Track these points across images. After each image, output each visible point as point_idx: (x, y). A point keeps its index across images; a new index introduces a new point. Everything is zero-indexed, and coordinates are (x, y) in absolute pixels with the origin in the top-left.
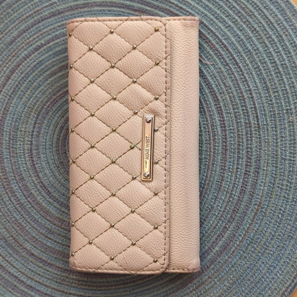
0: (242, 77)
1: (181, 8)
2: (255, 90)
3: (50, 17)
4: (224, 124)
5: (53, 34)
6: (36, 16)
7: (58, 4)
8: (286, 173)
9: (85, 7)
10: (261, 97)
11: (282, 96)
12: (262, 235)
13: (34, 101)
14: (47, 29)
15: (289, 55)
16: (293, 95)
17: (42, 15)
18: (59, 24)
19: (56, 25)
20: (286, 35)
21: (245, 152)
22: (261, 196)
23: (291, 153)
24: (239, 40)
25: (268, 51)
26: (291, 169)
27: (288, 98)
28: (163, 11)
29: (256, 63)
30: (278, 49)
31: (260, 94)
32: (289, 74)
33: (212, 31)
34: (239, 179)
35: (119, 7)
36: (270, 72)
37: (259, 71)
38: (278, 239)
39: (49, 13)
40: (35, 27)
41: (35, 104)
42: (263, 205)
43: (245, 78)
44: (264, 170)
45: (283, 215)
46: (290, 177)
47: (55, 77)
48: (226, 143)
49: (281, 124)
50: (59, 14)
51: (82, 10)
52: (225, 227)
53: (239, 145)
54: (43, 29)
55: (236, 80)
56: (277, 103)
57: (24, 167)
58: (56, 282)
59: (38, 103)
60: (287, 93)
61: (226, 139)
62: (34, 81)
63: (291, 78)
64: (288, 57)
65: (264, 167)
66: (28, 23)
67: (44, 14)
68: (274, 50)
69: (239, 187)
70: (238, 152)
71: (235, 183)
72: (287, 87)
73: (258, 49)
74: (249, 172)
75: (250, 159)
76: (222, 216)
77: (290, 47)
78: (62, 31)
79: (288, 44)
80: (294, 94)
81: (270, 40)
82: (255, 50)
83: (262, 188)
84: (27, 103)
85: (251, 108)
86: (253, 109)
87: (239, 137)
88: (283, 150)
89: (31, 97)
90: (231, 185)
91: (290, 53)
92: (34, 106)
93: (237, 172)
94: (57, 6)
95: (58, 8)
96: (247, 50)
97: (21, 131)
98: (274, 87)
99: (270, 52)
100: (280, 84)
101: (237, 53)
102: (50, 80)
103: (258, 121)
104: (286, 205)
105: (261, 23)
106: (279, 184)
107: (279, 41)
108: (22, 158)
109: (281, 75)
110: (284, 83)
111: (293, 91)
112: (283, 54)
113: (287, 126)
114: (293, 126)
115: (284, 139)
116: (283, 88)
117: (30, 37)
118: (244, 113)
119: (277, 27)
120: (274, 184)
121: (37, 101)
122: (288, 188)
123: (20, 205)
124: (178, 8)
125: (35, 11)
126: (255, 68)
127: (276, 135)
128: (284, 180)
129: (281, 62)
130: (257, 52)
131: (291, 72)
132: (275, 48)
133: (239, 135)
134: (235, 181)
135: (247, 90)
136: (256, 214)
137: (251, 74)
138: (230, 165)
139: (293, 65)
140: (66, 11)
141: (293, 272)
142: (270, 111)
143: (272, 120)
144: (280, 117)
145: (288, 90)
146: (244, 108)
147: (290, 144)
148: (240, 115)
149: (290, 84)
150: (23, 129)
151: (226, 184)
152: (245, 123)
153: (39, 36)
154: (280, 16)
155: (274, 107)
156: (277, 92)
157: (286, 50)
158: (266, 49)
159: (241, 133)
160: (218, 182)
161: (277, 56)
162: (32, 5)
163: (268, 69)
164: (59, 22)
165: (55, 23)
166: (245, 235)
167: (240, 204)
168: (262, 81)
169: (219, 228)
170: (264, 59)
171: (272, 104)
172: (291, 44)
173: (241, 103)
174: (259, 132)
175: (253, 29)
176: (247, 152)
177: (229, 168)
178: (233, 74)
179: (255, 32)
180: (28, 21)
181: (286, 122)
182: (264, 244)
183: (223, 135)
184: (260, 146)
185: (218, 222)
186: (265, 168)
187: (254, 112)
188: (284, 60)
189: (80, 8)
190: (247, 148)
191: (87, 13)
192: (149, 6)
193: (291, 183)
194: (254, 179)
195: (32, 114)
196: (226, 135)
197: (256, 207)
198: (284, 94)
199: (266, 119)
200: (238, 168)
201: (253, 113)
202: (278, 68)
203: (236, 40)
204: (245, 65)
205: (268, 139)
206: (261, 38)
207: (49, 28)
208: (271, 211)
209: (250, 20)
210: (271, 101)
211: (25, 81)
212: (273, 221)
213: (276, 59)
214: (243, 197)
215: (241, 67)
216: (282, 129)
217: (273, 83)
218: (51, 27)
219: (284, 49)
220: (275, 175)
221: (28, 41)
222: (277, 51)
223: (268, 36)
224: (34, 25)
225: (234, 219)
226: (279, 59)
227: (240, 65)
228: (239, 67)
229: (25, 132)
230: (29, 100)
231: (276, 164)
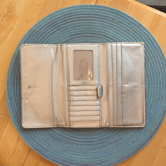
7: (62, 40)
8: (152, 79)
12: (149, 101)
20: (142, 35)
23: (152, 72)
26: (154, 78)
30: (140, 40)
33: (117, 38)
35: (84, 37)
38: (155, 101)
45: (154, 93)
46: (154, 80)
79: (143, 38)
80: (149, 53)
81: (137, 37)
88: (149, 72)
91: (144, 40)
105: (133, 33)
107: (140, 37)
114: (151, 64)
115: (149, 69)
119: (138, 33)
120: (149, 84)
122: (154, 84)
128: (152, 82)
141: (162, 111)
147: (151, 70)
154: (138, 29)
179: (131, 36)
181: (148, 63)
182: (151, 104)
189: (71, 40)
193: (155, 82)
206: (134, 37)
208: (150, 93)
209: (129, 32)
212: (152, 96)
216: (148, 65)
220: (149, 81)
231: (149, 77)
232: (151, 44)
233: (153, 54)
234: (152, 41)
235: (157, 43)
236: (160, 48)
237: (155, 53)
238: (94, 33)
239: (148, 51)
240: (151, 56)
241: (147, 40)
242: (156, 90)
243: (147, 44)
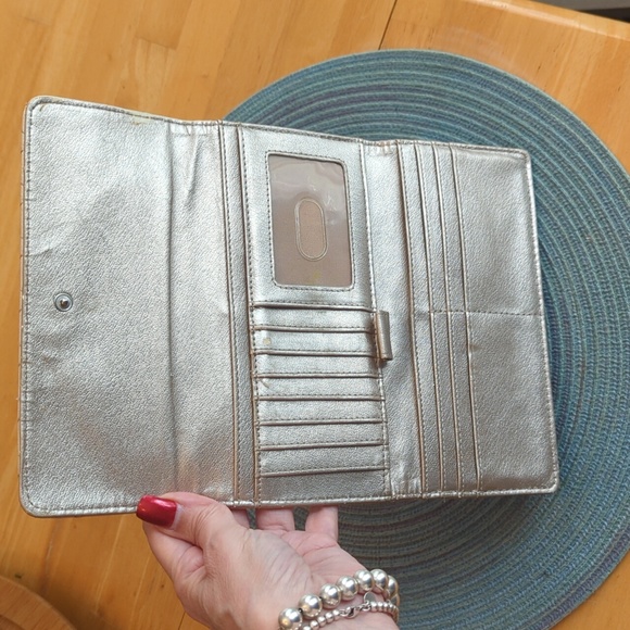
8: (605, 311)
10: (542, 224)
11: (567, 214)
12: (600, 404)
15: (560, 160)
16: (581, 208)
20: (549, 137)
22: (582, 353)
23: (602, 283)
26: (610, 304)
27: (577, 214)
30: (544, 157)
32: (568, 183)
36: (543, 189)
38: (622, 403)
42: (588, 363)
44: (574, 317)
45: (618, 369)
46: (611, 315)
49: (578, 251)
56: (565, 225)
58: (360, 547)
60: (573, 208)
63: (571, 188)
64: (560, 163)
65: (574, 312)
68: (540, 160)
69: (551, 350)
72: (571, 200)
74: (557, 326)
75: (553, 308)
77: (557, 149)
79: (554, 146)
80: (582, 206)
81: (531, 149)
83: (580, 342)
88: (590, 283)
91: (560, 157)
98: (554, 206)
99: (536, 165)
100: (560, 200)
103: (547, 257)
104: (618, 354)
105: (513, 133)
106: (600, 329)
107: (542, 147)
109: (557, 187)
110: (564, 196)
111: (580, 203)
112: (552, 161)
113: (585, 250)
114: (594, 247)
115: (587, 268)
116: (566, 204)
119: (534, 131)
120: (593, 331)
122: (614, 331)
127: (576, 266)
128: (605, 321)
129: (553, 171)
131: (569, 180)
132: (540, 157)
136: (583, 378)
139: (569, 170)
142: (559, 238)
143: (564, 249)
144: (574, 241)
145: (573, 204)
147: (597, 272)
149: (572, 195)
154: (534, 117)
155: (562, 231)
156: (560, 211)
157: (554, 154)
161: (546, 166)
163: (540, 186)
166: (577, 412)
167: (559, 372)
171: (558, 229)
172: (558, 145)
181: (583, 245)
182: (606, 416)
184: (560, 287)
186: (575, 314)
188: (556, 168)
193: (615, 323)
194: (566, 333)
197: (580, 369)
198: (569, 211)
199: (556, 250)
202: (551, 181)
205: (567, 275)
208: (600, 369)
209: (499, 134)
210: (556, 224)
212: (607, 381)
216: (580, 255)
217: (551, 202)
219: (551, 154)
220: (592, 318)
222: (543, 159)
226: (549, 169)
231: (588, 303)
232: (587, 169)
233: (599, 205)
234: (590, 154)
235: (612, 161)
236: (623, 177)
237: (606, 204)
239: (578, 197)
240: (590, 215)
241: (572, 152)
242: (621, 356)
243: (573, 171)
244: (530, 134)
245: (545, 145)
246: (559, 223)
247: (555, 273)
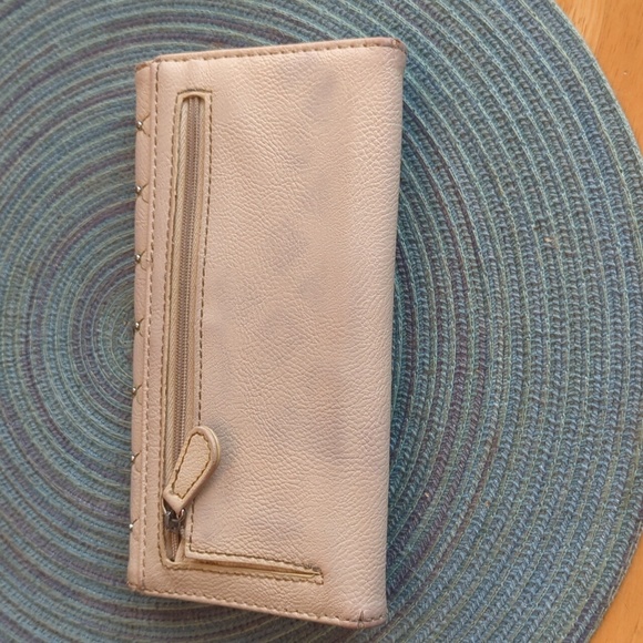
0: (436, 157)
1: (298, 23)
2: (465, 184)
3: (47, 77)
4: (405, 267)
5: (55, 111)
6: (21, 78)
7: (60, 47)
8: (548, 365)
9: (111, 47)
10: (479, 199)
11: (524, 192)
12: (505, 512)
13: (28, 253)
14: (42, 102)
15: (533, 98)
16: (549, 188)
17: (31, 75)
18: (64, 89)
19: (59, 92)
20: (524, 54)
21: (453, 325)
22: (496, 424)
23: (555, 319)
24: (423, 77)
25: (487, 94)
26: (559, 358)
27: (539, 195)
28: (262, 36)
29: (464, 125)
30: (508, 86)
31: (476, 191)
32: (537, 140)
34: (446, 387)
35: (175, 38)
36: (494, 141)
37: (471, 140)
38: (541, 520)
39: (45, 69)
40: (21, 100)
41: (29, 258)
42: (502, 443)
43: (442, 160)
44: (498, 363)
45: (547, 464)
46: (557, 375)
47: (63, 198)
48: (412, 308)
49: (527, 256)
50: (63, 68)
51: (106, 54)
52: (424, 498)
53: (440, 310)
54: (36, 102)
55: (424, 166)
56: (516, 209)
57: (16, 391)
58: (90, 632)
59: (35, 256)
60: (535, 184)
61: (411, 298)
62: (26, 212)
63: (541, 150)
64: (532, 102)
65: (498, 355)
66: (8, 94)
67: (36, 71)
68: (500, 89)
69: (447, 405)
70: (440, 327)
71: (438, 398)
72: (535, 170)
73: (464, 92)
74: (467, 370)
75: (466, 340)
76: (414, 473)
77: (533, 79)
78: (70, 101)
79: (528, 73)
80: (551, 184)
81: (489, 67)
82: (458, 95)
83: (497, 405)
84: (15, 257)
85: (461, 225)
86: (465, 228)
87: (440, 293)
88: (536, 315)
89: (21, 246)
90: (430, 402)
91: (534, 92)
92: (27, 262)
93: (440, 370)
94: (60, 51)
95: (61, 56)
96: (441, 98)
97: (7, 316)
98: (505, 173)
99: (492, 96)
100: (518, 165)
101: (420, 107)
102: (54, 205)
103: (476, 254)
104: (554, 441)
105: (466, 33)
106: (534, 392)
107: (509, 68)
108: (11, 372)
109: (519, 144)
110: (526, 161)
111: (549, 178)
112: (519, 96)
113: (540, 257)
114: (555, 258)
115: (536, 289)
116: (526, 174)
117: (13, 122)
118: (445, 237)
119: (502, 38)
120: (522, 395)
121: (33, 251)
122: (555, 402)
123: (12, 471)
124: (291, 25)
125: (18, 67)
126: (462, 136)
127: (519, 282)
128: (544, 382)
129: (517, 114)
130: (464, 98)
131: (540, 135)
132: (502, 85)
133: (438, 287)
134: (437, 391)
135: (447, 187)
137: (455, 149)
138: (424, 357)
139: (544, 119)
140: (76, 61)
141: (580, 598)
142: (502, 228)
143: (506, 248)
144: (524, 239)
145: (538, 177)
146: (445, 227)
147: (550, 300)
148: (437, 243)
149: (539, 162)
150: (10, 313)
151: (419, 400)
152: (449, 260)
153: (29, 118)
154: (505, 13)
155: (509, 217)
156: (514, 184)
157: (526, 86)
158: (482, 89)
159: (442, 284)
160: (403, 396)
161: (508, 102)
162: (13, 56)
163: (491, 135)
164: (65, 84)
165: (58, 88)
166: (467, 514)
167: (452, 444)
168: (480, 163)
169: (411, 500)
170: (479, 113)
171: (504, 213)
172: (536, 71)
173: (438, 216)
174: (481, 278)
175: (450, 50)
176: (459, 324)
177: (423, 364)
178: (416, 153)
179: (455, 55)
180: (7, 91)
181: (538, 248)
182: (511, 534)
183: (406, 292)
184: (486, 309)
185: (408, 488)
186: (500, 359)
187: (467, 234)
188: (523, 110)
189: (103, 50)
190: (458, 316)
191: (115, 60)
192: (234, 29)
193: (560, 389)
194: (478, 385)
195: (25, 279)
196: (411, 290)
197: (487, 448)
198: (529, 187)
199: (494, 247)
200: (440, 363)
201: (464, 237)
202: (511, 130)
203: (417, 78)
204: (439, 130)
205: (502, 293)
206: (470, 67)
207: (46, 99)
208: (520, 457)
209: (443, 30)
210: (501, 205)
211: (9, 212)
212: (526, 479)
213: (505, 110)
214: (456, 428)
215: (432, 136)
216: (529, 266)
217: (502, 165)
218: (51, 96)
219: (521, 85)
220: (524, 372)
221: (9, 131)
222: (506, 90)
223: (483, 60)
224: (19, 96)
225: (440, 479)
226: (511, 109)
227: (429, 131)
228: (428, 137)
229: (15, 317)
230: (18, 251)
231: (524, 346)
232: (574, 124)
233: (579, 190)
234: (585, 100)
235: (619, 121)
236: (631, 152)
237: (591, 191)
238: (233, 21)
239: (549, 168)
240: (561, 203)
241: (556, 90)
242: (558, 445)
243: (551, 122)
244: (493, 42)
245: (513, 67)
246: (507, 205)
247: (482, 285)
